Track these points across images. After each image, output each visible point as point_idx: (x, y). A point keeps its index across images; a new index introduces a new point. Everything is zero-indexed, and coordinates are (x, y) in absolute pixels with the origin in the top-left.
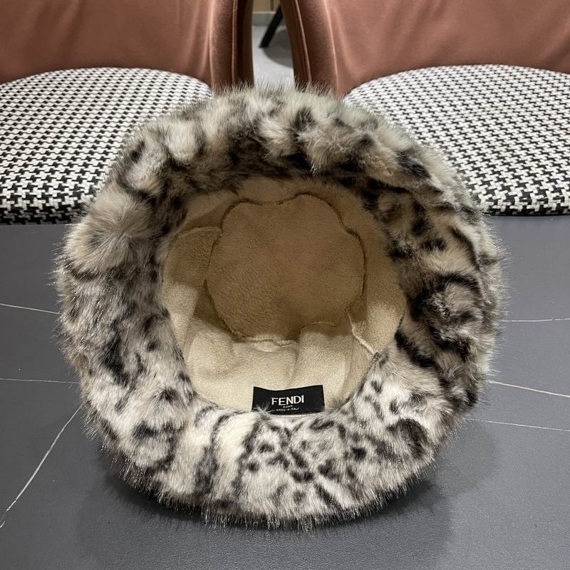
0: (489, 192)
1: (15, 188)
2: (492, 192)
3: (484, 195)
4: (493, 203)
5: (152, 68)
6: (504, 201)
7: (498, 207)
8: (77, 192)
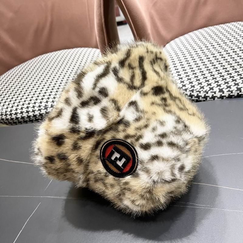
0: (228, 87)
1: (22, 108)
2: (229, 87)
3: (226, 89)
4: (230, 92)
5: (81, 47)
6: (236, 91)
7: (233, 94)
8: (46, 108)
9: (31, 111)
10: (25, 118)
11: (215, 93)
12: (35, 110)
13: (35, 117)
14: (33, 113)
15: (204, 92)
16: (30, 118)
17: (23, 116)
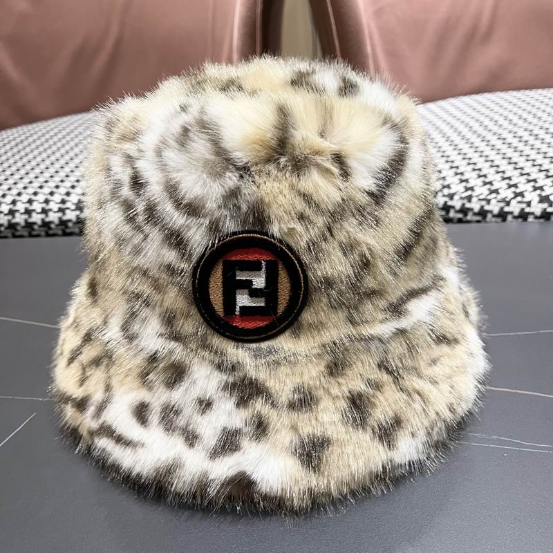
9: (39, 210)
10: (19, 228)
11: (529, 204)
12: (50, 210)
13: (46, 229)
14: (43, 216)
15: (498, 201)
16: (33, 229)
17: (14, 221)
